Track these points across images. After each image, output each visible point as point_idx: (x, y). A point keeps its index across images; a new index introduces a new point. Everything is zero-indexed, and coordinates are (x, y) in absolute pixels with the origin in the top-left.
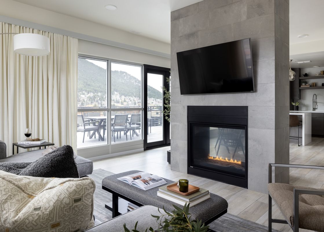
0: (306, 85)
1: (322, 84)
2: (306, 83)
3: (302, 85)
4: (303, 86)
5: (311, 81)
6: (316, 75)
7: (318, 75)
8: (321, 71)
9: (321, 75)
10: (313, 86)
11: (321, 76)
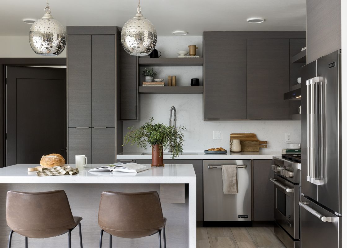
0: (153, 81)
1: (192, 80)
2: (154, 76)
3: (145, 81)
4: (148, 83)
5: (167, 72)
6: (180, 55)
7: (182, 56)
8: (189, 46)
9: (190, 55)
10: (172, 85)
11: (188, 58)
